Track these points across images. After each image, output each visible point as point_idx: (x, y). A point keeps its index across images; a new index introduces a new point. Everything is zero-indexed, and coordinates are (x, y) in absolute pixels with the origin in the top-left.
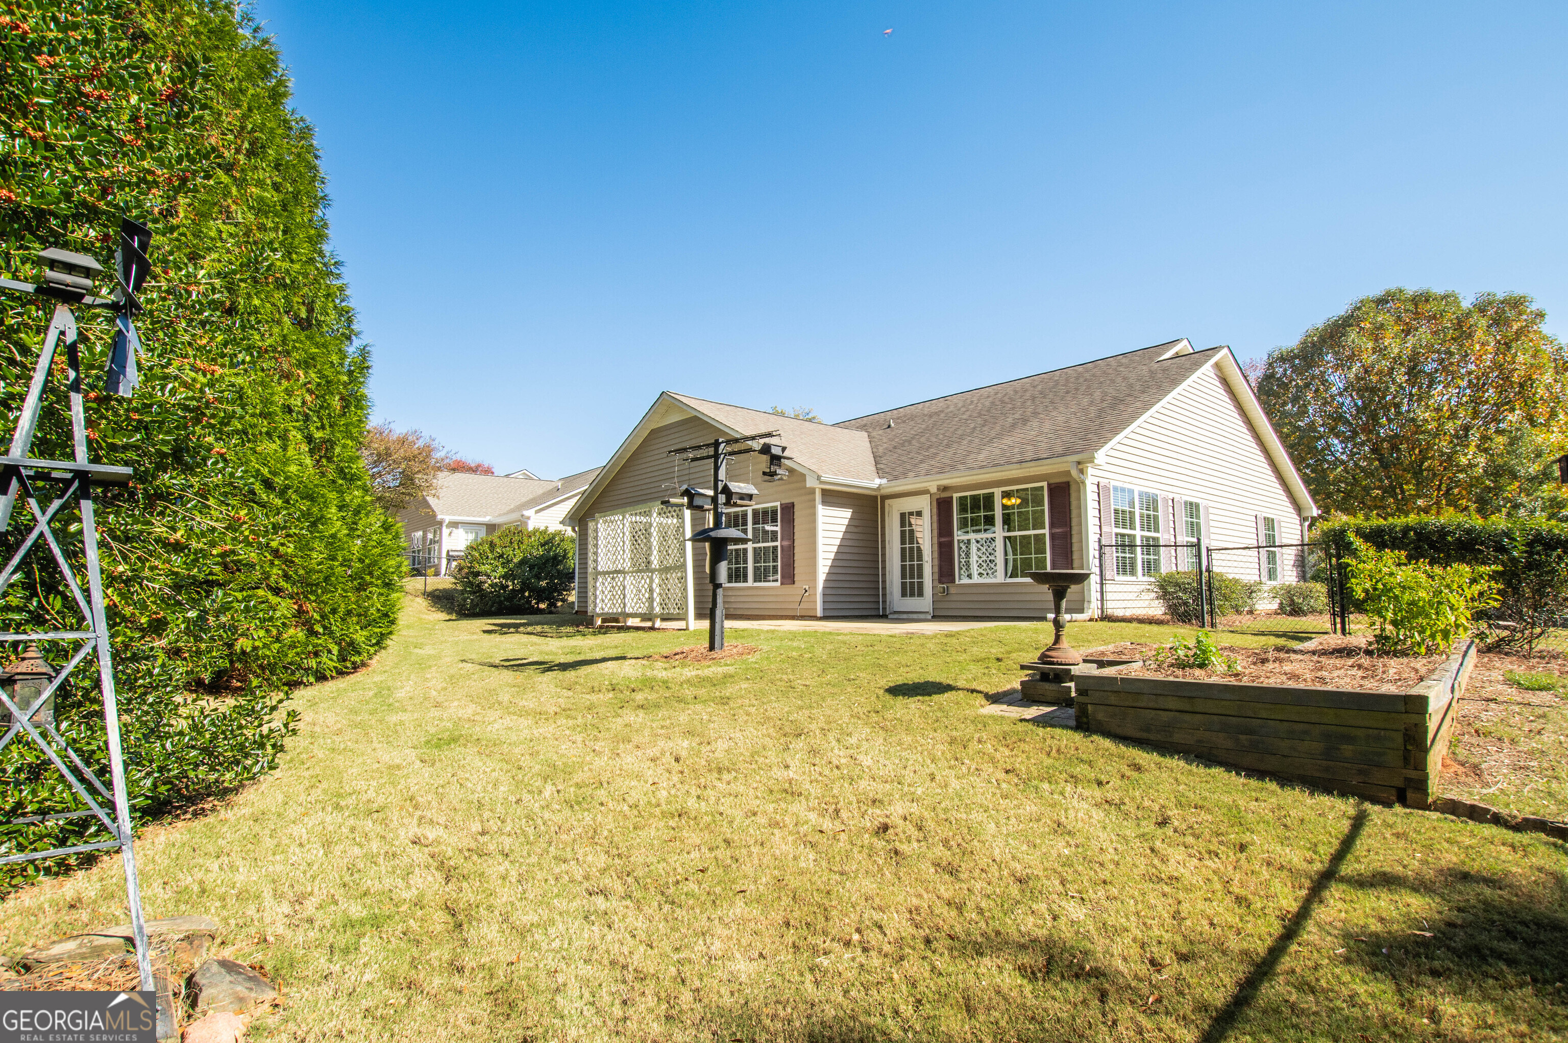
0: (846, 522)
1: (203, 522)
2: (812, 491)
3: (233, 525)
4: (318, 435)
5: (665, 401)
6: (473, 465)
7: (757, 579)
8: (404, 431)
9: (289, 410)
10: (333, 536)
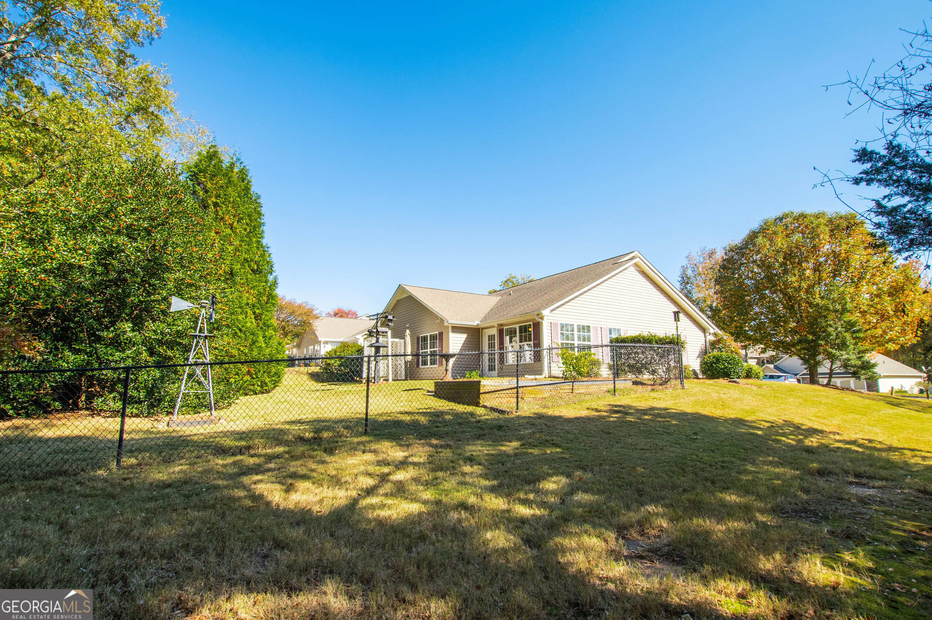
0: (464, 339)
1: (221, 343)
2: (448, 327)
3: (229, 343)
4: (257, 311)
5: (400, 289)
6: (347, 311)
7: (431, 364)
8: (301, 302)
9: (247, 304)
10: (260, 347)
